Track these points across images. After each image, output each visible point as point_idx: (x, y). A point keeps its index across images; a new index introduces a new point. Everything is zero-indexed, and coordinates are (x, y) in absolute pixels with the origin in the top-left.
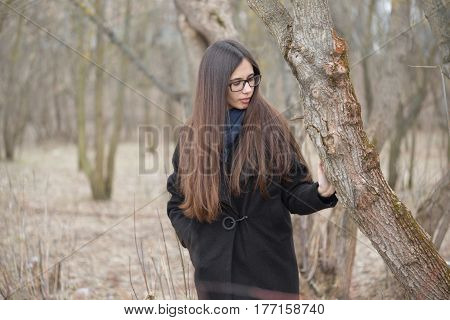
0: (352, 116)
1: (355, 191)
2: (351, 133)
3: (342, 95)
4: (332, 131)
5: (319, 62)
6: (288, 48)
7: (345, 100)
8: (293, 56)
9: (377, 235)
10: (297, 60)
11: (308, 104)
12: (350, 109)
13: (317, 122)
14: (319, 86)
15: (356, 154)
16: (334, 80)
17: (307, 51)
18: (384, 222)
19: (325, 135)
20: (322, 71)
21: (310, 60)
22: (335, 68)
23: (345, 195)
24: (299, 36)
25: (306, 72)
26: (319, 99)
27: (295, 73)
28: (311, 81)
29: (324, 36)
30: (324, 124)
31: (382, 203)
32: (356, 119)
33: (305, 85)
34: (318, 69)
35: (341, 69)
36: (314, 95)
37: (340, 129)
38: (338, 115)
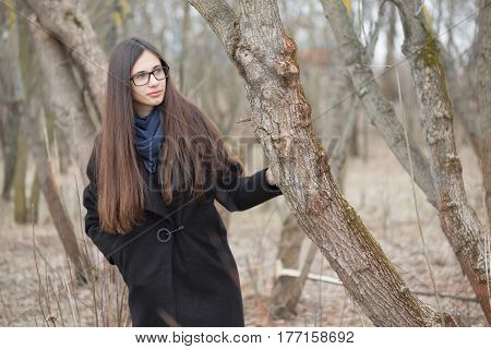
0: (304, 118)
1: (307, 196)
2: (302, 135)
3: (292, 94)
4: (285, 133)
5: (270, 61)
6: (235, 47)
7: (297, 102)
8: (243, 55)
9: (329, 241)
10: (247, 59)
11: (258, 105)
12: (302, 111)
13: (267, 124)
14: (270, 87)
15: (309, 158)
16: (286, 80)
17: (257, 49)
18: (337, 227)
19: (275, 137)
20: (273, 71)
21: (261, 60)
22: (287, 68)
23: (296, 200)
24: (248, 34)
25: (256, 72)
26: (270, 100)
27: (243, 73)
28: (261, 81)
29: (274, 34)
30: (275, 125)
31: (334, 208)
32: (307, 121)
33: (254, 86)
34: (269, 69)
35: (293, 69)
36: (266, 96)
37: (292, 131)
38: (290, 117)
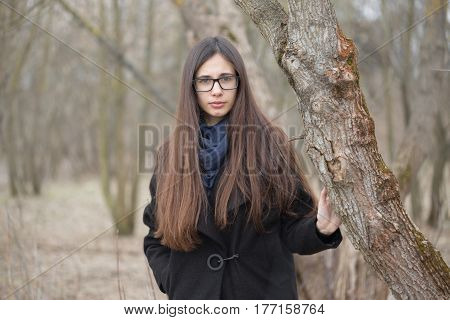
0: (363, 134)
1: (368, 228)
2: (362, 156)
3: (350, 109)
4: (339, 153)
5: (320, 68)
6: (282, 52)
7: (354, 115)
8: (289, 61)
9: (398, 282)
10: (294, 65)
11: (309, 120)
12: (360, 126)
13: (319, 142)
14: (321, 98)
15: (369, 182)
16: (339, 90)
17: (305, 54)
18: (407, 266)
19: (329, 158)
20: (324, 79)
21: (309, 66)
22: (340, 75)
23: (357, 233)
24: (295, 36)
25: (305, 81)
26: (321, 114)
27: (292, 82)
28: (310, 92)
29: (326, 35)
30: (328, 144)
31: (404, 243)
32: (368, 139)
33: (305, 97)
34: (319, 77)
35: (348, 76)
36: (315, 108)
37: (348, 151)
38: (346, 133)
